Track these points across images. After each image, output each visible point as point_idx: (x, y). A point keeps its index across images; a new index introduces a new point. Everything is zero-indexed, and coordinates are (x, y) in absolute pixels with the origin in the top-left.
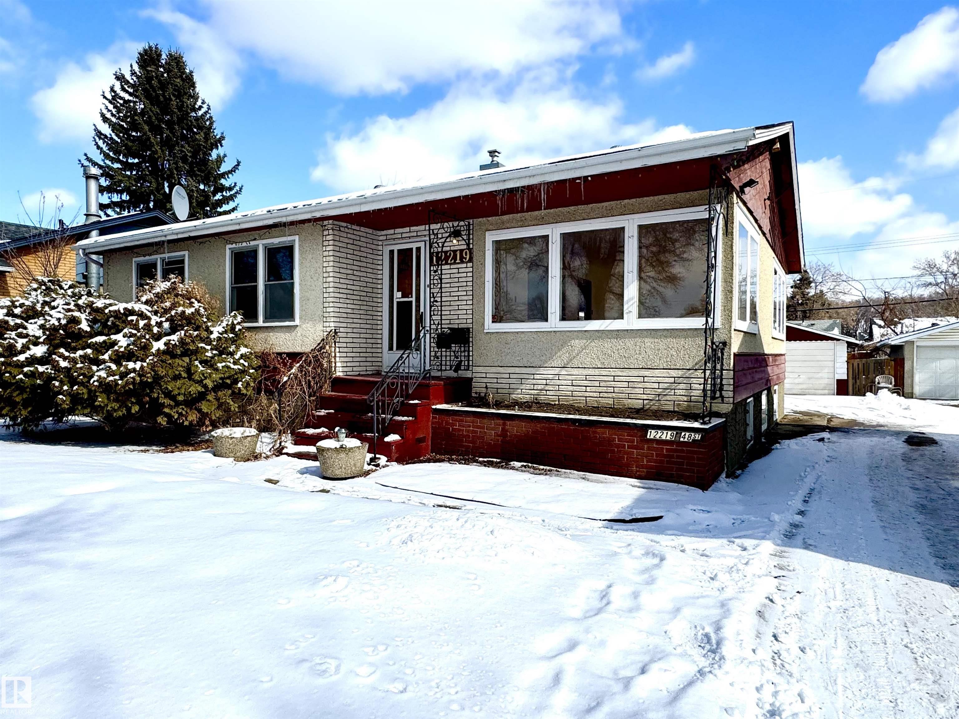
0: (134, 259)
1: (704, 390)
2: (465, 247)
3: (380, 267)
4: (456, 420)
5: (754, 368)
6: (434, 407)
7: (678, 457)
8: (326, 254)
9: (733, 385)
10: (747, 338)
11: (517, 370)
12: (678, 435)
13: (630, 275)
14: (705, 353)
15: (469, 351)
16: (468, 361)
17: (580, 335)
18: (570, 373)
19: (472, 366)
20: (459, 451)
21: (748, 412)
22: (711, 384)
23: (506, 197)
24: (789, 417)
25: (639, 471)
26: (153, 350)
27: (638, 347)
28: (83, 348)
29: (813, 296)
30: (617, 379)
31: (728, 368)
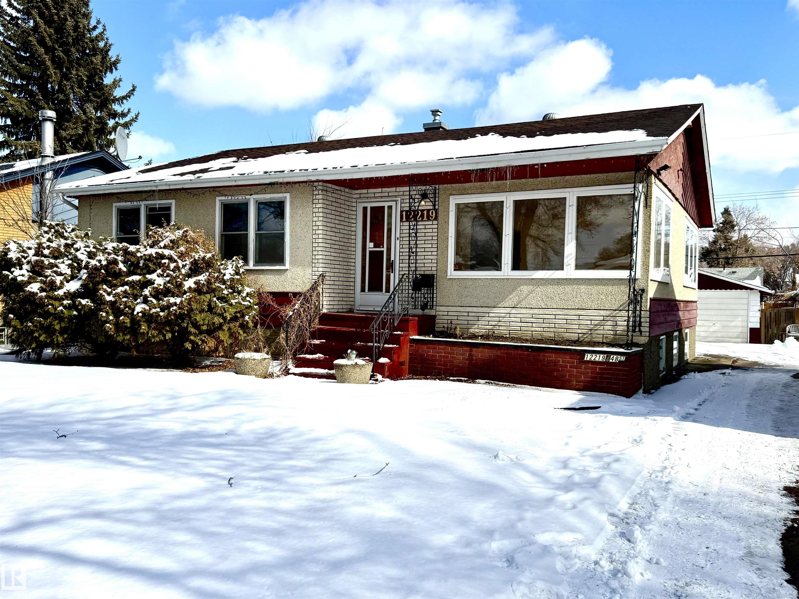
0: (114, 204)
1: (628, 325)
2: (431, 207)
3: (354, 221)
4: (430, 348)
5: (666, 311)
6: (411, 337)
7: (608, 374)
8: (316, 210)
9: (649, 322)
10: (661, 287)
11: (475, 309)
12: (608, 358)
13: (570, 236)
14: (629, 297)
15: (433, 294)
16: (433, 301)
17: (528, 281)
18: (519, 312)
19: (436, 306)
20: (433, 372)
21: (661, 348)
22: (633, 322)
23: (478, 175)
24: (699, 359)
25: (578, 385)
26: (186, 288)
27: (575, 292)
28: (123, 285)
29: (736, 241)
30: (557, 317)
31: (645, 309)
